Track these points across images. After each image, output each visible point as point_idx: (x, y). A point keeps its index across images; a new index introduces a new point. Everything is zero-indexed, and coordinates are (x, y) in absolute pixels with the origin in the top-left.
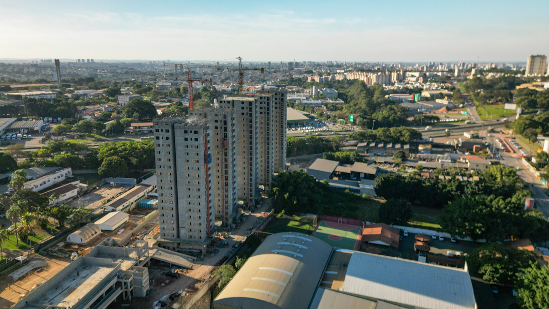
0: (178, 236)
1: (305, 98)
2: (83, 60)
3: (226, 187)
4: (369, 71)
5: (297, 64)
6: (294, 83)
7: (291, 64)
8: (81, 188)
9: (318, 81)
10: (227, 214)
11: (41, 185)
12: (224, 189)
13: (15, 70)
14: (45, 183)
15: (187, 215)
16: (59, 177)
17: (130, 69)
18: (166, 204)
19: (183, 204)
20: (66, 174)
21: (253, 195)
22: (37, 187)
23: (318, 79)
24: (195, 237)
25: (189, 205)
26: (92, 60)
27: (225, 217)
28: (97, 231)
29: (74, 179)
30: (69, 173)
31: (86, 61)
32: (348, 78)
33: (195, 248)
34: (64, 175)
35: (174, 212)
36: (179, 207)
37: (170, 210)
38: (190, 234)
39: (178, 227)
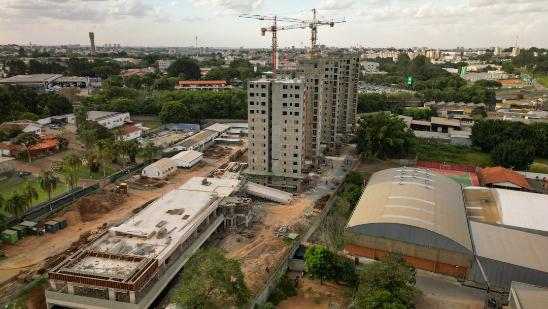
8: (144, 131)
15: (282, 144)
16: (118, 121)
21: (334, 139)
22: (109, 124)
24: (289, 171)
25: (285, 133)
27: (312, 157)
28: (173, 166)
30: (128, 118)
31: (113, 45)
32: (381, 57)
33: (289, 183)
34: (123, 120)
38: (285, 167)
39: (270, 158)
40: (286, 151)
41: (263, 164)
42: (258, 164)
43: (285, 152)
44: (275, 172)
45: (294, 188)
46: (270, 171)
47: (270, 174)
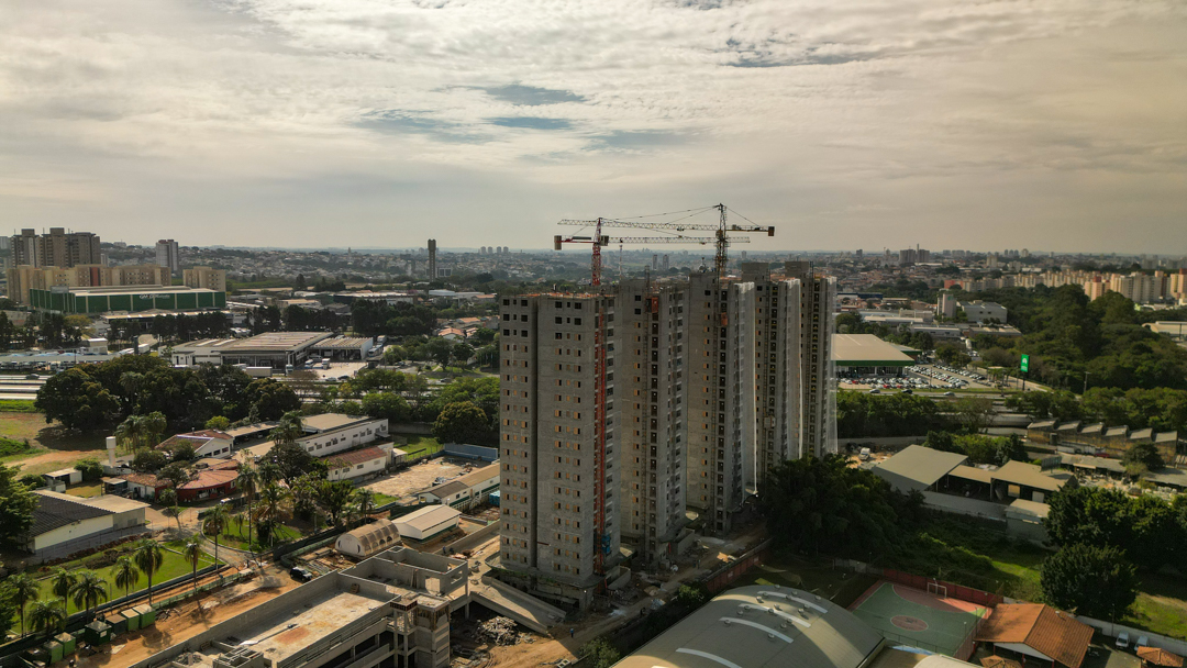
0: (535, 564)
1: (921, 320)
2: (490, 248)
3: (653, 471)
4: (1111, 269)
5: (923, 254)
6: (907, 292)
7: (908, 254)
8: (394, 458)
9: (968, 290)
10: (653, 533)
11: (328, 444)
12: (648, 476)
13: (373, 264)
14: (335, 442)
15: (553, 516)
16: (363, 434)
17: (569, 264)
18: (515, 489)
19: (546, 490)
20: (377, 430)
21: (725, 501)
22: (320, 447)
23: (968, 284)
24: (567, 570)
25: (558, 496)
26: (506, 248)
27: (648, 539)
28: (392, 536)
29: (388, 440)
30: (384, 428)
31: (495, 251)
32: (1049, 284)
33: (566, 593)
34: (374, 432)
35: (528, 507)
36: (539, 498)
37: (521, 503)
38: (558, 559)
39: (535, 542)
40: (562, 530)
41: (523, 551)
42: (514, 549)
43: (559, 531)
44: (542, 568)
47: (535, 570)
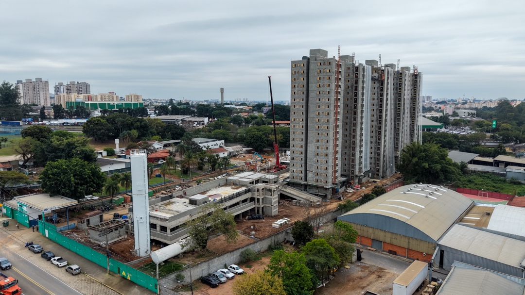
10: (353, 173)
15: (315, 159)
16: (215, 145)
18: (297, 148)
19: (312, 148)
24: (321, 182)
25: (317, 150)
27: (350, 176)
30: (223, 144)
33: (321, 192)
34: (219, 145)
35: (303, 156)
36: (308, 151)
37: (300, 154)
38: (317, 177)
39: (306, 171)
40: (319, 165)
41: (300, 175)
42: (296, 174)
43: (317, 165)
44: (310, 181)
45: (324, 196)
46: (306, 180)
47: (306, 183)
